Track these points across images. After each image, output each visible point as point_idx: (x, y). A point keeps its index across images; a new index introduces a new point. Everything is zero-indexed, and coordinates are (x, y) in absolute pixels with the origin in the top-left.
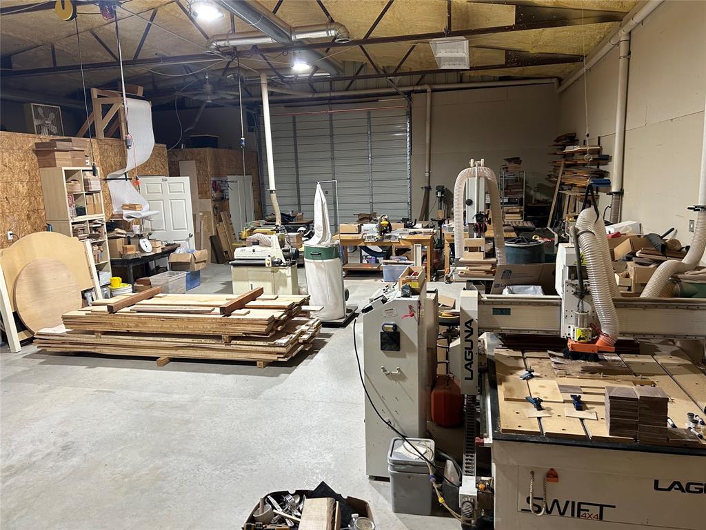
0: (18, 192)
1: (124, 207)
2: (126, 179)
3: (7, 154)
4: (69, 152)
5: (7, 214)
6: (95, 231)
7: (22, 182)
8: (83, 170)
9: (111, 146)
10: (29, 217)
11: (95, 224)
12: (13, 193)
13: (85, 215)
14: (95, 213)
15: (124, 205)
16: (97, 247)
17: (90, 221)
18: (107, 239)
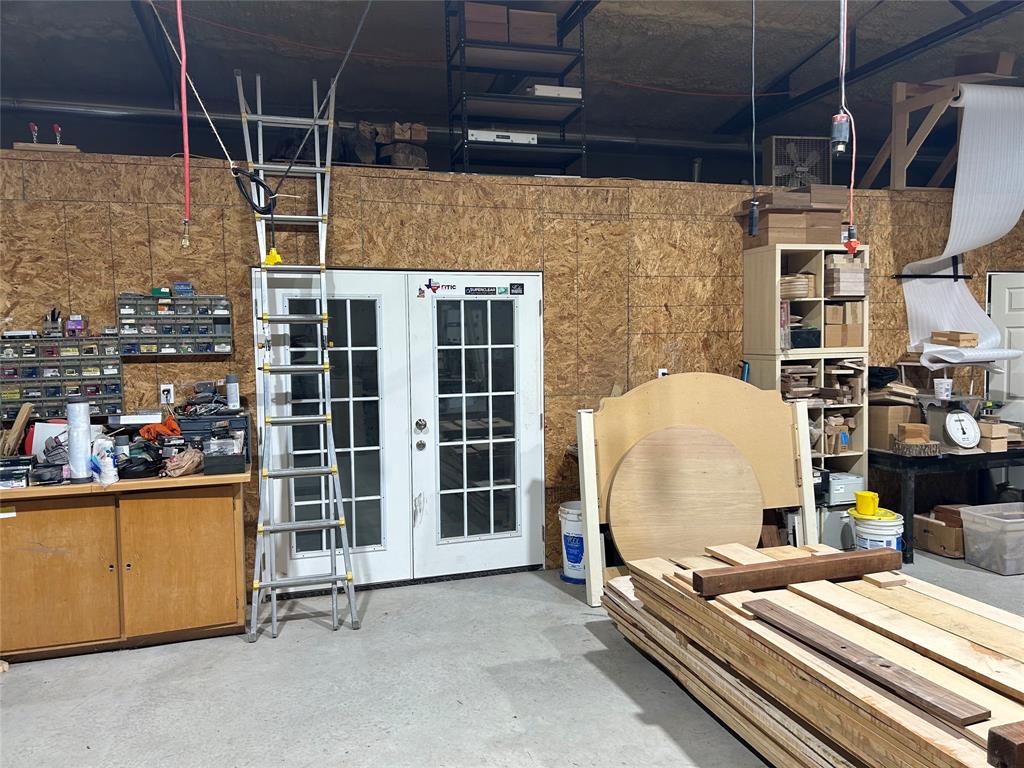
0: (691, 295)
1: (936, 337)
2: (956, 277)
3: (680, 224)
4: (803, 215)
5: (664, 336)
6: (841, 384)
7: (702, 276)
8: (828, 253)
9: (927, 205)
10: (706, 345)
11: (843, 368)
12: (682, 298)
13: (819, 346)
14: (844, 344)
15: (934, 334)
16: (842, 420)
17: (828, 362)
18: (865, 405)
